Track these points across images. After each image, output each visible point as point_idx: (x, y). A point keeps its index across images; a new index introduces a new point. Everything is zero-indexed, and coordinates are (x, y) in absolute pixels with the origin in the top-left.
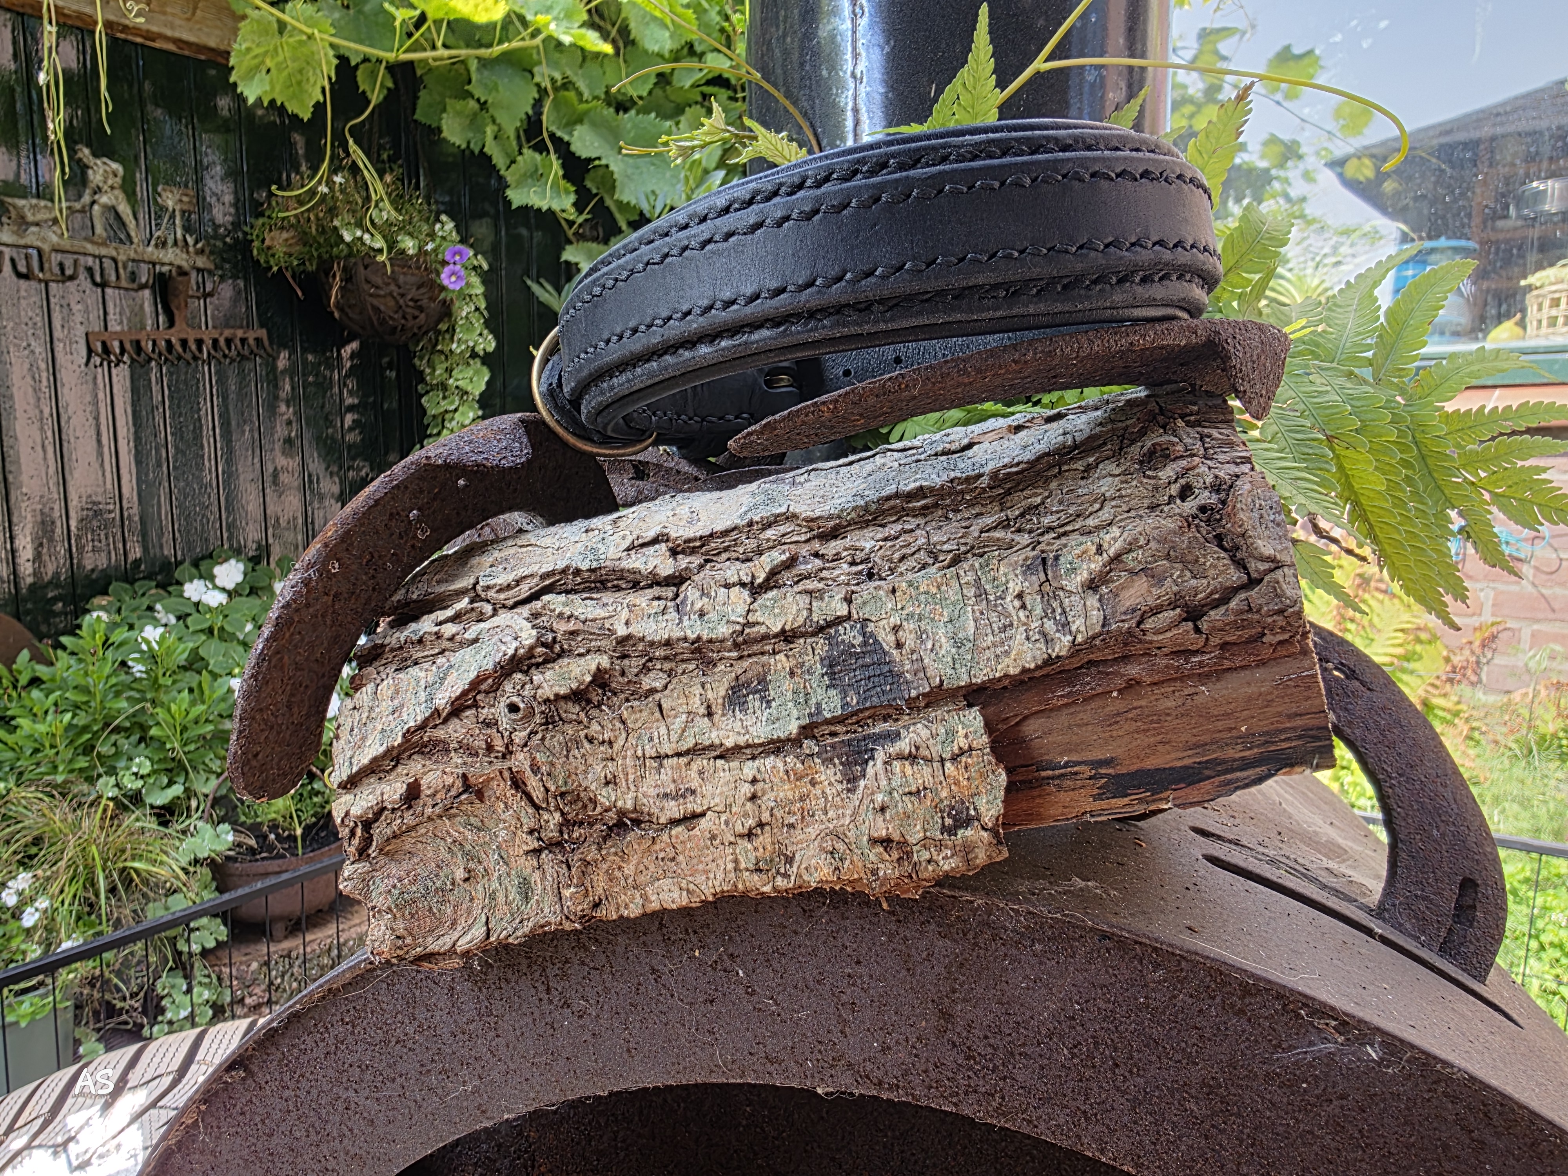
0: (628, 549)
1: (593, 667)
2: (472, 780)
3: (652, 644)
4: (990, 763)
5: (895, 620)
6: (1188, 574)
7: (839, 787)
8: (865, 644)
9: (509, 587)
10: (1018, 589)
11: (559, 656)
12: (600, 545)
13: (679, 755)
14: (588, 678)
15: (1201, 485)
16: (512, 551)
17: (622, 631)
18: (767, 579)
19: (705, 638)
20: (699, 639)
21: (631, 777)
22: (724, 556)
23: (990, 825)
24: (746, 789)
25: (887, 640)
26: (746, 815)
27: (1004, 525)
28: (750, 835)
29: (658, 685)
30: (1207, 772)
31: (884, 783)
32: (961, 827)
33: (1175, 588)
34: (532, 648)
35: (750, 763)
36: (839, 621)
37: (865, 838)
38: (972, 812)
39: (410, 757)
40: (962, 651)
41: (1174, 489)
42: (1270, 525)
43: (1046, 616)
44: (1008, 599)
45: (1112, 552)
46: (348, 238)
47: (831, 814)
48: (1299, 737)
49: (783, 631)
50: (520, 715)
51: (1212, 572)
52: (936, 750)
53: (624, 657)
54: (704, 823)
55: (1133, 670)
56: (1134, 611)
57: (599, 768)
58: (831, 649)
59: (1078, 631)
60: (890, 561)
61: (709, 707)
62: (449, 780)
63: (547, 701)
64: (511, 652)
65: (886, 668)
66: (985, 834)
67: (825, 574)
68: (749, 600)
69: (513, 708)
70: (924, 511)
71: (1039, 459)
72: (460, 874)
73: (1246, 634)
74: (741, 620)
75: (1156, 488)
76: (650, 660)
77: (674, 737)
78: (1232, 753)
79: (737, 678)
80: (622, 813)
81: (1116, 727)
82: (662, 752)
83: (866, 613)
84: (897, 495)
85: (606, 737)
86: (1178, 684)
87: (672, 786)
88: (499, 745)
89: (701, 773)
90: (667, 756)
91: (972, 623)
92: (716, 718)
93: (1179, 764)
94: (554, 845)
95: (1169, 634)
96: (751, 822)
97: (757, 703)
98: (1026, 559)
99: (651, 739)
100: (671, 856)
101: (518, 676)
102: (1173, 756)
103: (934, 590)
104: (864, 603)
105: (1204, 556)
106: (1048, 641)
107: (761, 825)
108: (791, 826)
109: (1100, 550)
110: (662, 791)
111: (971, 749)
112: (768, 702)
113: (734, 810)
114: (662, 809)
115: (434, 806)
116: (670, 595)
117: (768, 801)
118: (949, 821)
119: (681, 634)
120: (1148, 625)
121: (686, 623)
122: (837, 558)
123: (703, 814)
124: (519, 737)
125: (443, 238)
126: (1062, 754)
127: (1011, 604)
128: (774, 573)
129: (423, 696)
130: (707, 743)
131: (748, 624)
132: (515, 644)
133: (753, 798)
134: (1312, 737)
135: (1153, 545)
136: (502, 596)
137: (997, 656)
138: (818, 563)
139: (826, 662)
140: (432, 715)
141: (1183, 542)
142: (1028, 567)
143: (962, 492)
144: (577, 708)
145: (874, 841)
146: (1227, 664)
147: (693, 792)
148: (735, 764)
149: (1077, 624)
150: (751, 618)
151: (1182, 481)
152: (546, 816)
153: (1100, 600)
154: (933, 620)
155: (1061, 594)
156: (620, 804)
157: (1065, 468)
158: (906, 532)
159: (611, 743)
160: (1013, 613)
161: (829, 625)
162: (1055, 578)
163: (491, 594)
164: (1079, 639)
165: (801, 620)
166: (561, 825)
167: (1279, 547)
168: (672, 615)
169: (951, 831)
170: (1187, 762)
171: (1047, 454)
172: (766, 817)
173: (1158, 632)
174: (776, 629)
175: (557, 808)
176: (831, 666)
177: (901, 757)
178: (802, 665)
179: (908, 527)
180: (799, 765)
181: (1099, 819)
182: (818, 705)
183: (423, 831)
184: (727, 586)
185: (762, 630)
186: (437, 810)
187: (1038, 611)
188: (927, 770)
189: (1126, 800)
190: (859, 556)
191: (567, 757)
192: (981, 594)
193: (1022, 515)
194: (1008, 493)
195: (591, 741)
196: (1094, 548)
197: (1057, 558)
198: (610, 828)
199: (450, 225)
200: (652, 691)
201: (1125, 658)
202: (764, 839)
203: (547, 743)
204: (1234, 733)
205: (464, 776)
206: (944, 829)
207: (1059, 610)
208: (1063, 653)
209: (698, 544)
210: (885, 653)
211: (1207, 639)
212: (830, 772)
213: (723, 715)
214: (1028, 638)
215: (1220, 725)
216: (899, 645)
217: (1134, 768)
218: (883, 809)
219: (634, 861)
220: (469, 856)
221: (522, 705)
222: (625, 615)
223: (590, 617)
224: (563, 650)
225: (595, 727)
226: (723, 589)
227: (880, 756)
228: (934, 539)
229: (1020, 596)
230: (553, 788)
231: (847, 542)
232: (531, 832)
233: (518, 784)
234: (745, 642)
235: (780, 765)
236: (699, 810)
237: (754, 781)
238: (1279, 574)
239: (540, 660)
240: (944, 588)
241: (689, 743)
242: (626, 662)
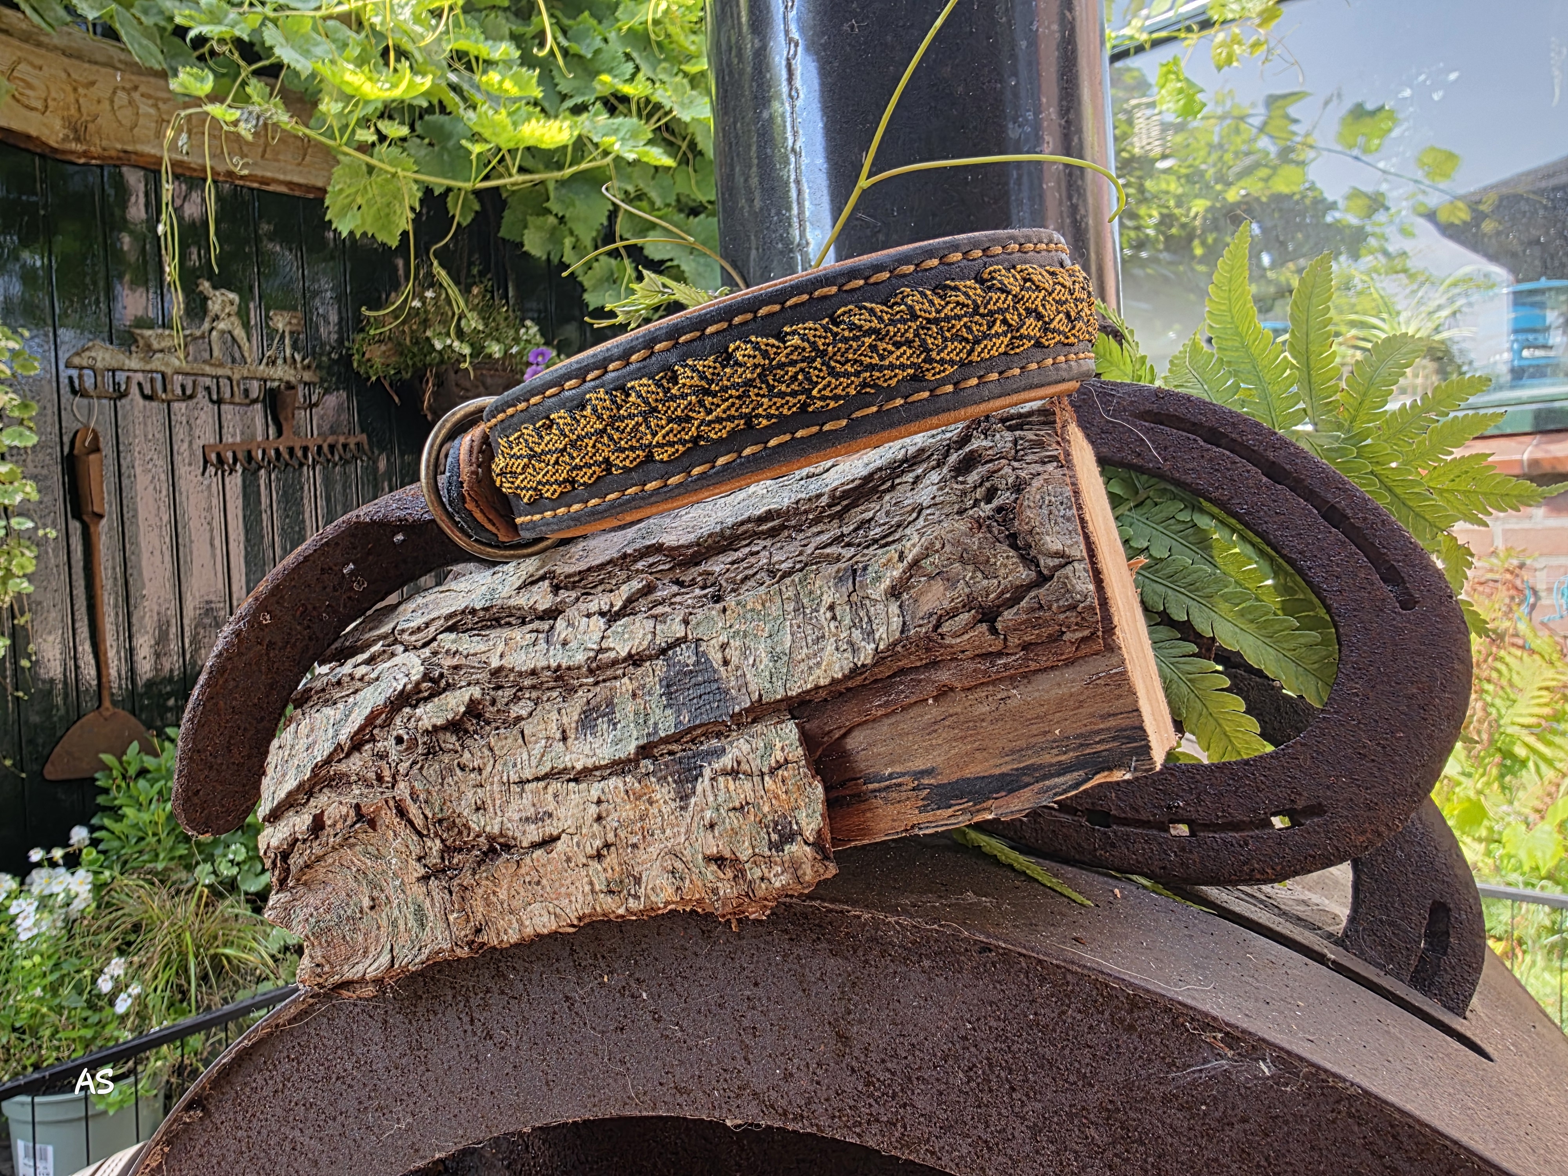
0: (520, 588)
1: (467, 698)
2: (364, 810)
3: (520, 674)
4: (806, 776)
5: (723, 639)
6: (979, 575)
7: (673, 805)
8: (698, 662)
9: (419, 629)
10: (830, 600)
11: (444, 690)
12: (498, 587)
13: (537, 779)
14: (462, 709)
15: (1004, 486)
16: (433, 597)
17: (495, 663)
18: (624, 607)
19: (564, 665)
20: (559, 667)
21: (498, 802)
22: (600, 588)
23: (811, 839)
24: (593, 810)
25: (716, 657)
26: (594, 836)
27: (837, 540)
28: (599, 856)
29: (524, 713)
30: (1026, 779)
31: (711, 799)
32: (787, 842)
33: (967, 590)
34: (418, 684)
35: (596, 785)
36: (678, 642)
37: (700, 856)
38: (795, 827)
39: (321, 790)
40: (778, 665)
41: (979, 493)
42: (1060, 520)
43: (855, 625)
44: (822, 610)
45: (910, 558)
46: (438, 346)
47: (668, 831)
48: (1114, 739)
49: (630, 656)
50: (404, 746)
51: (1002, 572)
52: (756, 764)
53: (498, 687)
54: (560, 846)
55: (944, 676)
56: (931, 615)
57: (470, 795)
58: (668, 671)
59: (881, 639)
60: (734, 582)
61: (564, 731)
62: (344, 810)
63: (427, 732)
64: (400, 688)
65: (715, 686)
66: (807, 849)
67: (678, 599)
68: (603, 628)
69: (399, 740)
70: (773, 533)
71: (871, 475)
72: (366, 903)
73: (1045, 632)
74: (595, 647)
75: (964, 493)
76: (520, 689)
77: (534, 763)
78: (1048, 758)
79: (588, 702)
80: (491, 838)
81: (935, 735)
82: (524, 777)
83: (699, 633)
84: (749, 520)
85: (476, 764)
86: (991, 688)
87: (532, 810)
88: (387, 774)
89: (556, 796)
90: (528, 781)
91: (789, 637)
92: (570, 741)
93: (997, 771)
94: (437, 872)
95: (966, 637)
96: (598, 843)
97: (605, 726)
98: (838, 572)
99: (515, 765)
100: (536, 879)
101: (407, 710)
102: (992, 762)
103: (760, 607)
104: (698, 624)
105: (995, 556)
106: (855, 650)
107: (607, 846)
108: (635, 846)
109: (901, 557)
110: (524, 815)
111: (787, 761)
112: (615, 724)
113: (584, 831)
114: (524, 832)
115: (335, 835)
116: (547, 627)
117: (611, 822)
118: (775, 837)
119: (544, 663)
120: (945, 629)
121: (551, 653)
122: (692, 583)
123: (558, 838)
124: (404, 767)
125: (528, 341)
126: (886, 766)
127: (824, 615)
128: (630, 601)
129: (331, 732)
130: (561, 767)
131: (601, 650)
132: (406, 680)
133: (599, 818)
134: (1128, 737)
135: (948, 548)
136: (413, 638)
137: (810, 668)
138: (675, 588)
139: (664, 683)
140: (335, 750)
141: (974, 543)
142: (840, 579)
143: (806, 512)
144: (454, 738)
145: (708, 859)
146: (1033, 666)
147: (550, 815)
148: (583, 786)
149: (881, 632)
150: (604, 645)
151: (988, 485)
152: (429, 843)
153: (900, 607)
154: (756, 636)
155: (867, 602)
156: (488, 829)
157: (897, 481)
158: (752, 554)
159: (480, 770)
160: (825, 624)
161: (671, 646)
162: (861, 587)
163: (404, 637)
164: (881, 647)
165: (645, 643)
166: (442, 852)
167: (1069, 542)
168: (542, 645)
169: (778, 846)
170: (1005, 769)
171: (880, 469)
172: (611, 837)
173: (956, 635)
174: (624, 654)
175: (436, 834)
176: (668, 686)
177: (725, 773)
178: (644, 686)
179: (755, 549)
180: (636, 785)
181: (927, 832)
182: (656, 724)
183: (330, 861)
184: (589, 616)
185: (612, 655)
186: (338, 839)
187: (847, 621)
188: (748, 785)
189: (950, 811)
190: (710, 579)
191: (442, 784)
192: (799, 609)
193: (856, 530)
194: (847, 509)
195: (463, 769)
196: (897, 556)
197: (865, 569)
198: (484, 853)
199: (534, 329)
200: (519, 719)
201: (934, 664)
202: (611, 859)
203: (424, 772)
204: (1049, 737)
205: (358, 807)
206: (771, 845)
207: (866, 619)
208: (868, 661)
209: (577, 578)
210: (715, 671)
211: (1005, 639)
212: (665, 790)
213: (576, 739)
214: (837, 649)
215: (1034, 729)
216: (726, 663)
217: (954, 778)
218: (712, 826)
219: (505, 884)
220: (373, 885)
221: (406, 737)
222: (501, 647)
223: (472, 651)
224: (448, 684)
225: (467, 755)
226: (585, 619)
227: (707, 772)
228: (775, 559)
229: (831, 608)
230: (430, 816)
231: (702, 568)
232: (419, 859)
233: (402, 813)
234: (599, 668)
235: (621, 785)
236: (555, 833)
237: (599, 802)
238: (1069, 569)
239: (426, 694)
240: (768, 604)
241: (546, 768)
242: (500, 693)
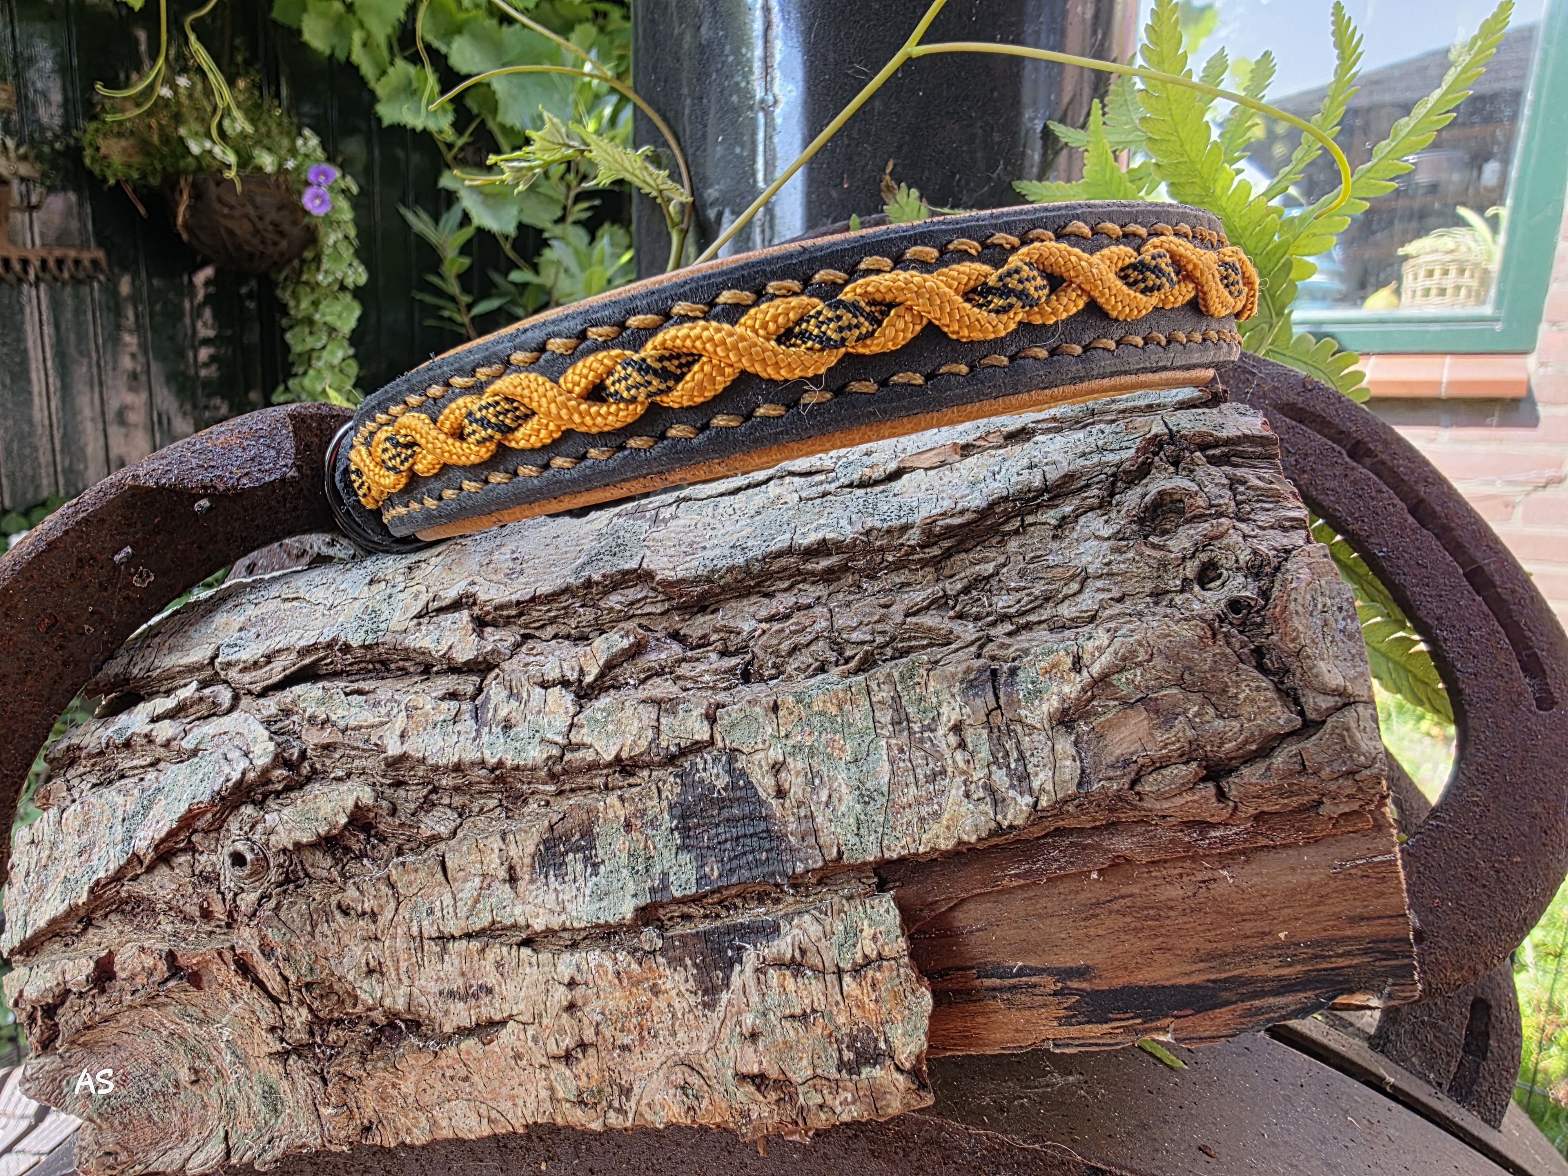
0: (419, 616)
1: (350, 804)
2: (182, 961)
3: (436, 768)
4: (908, 979)
5: (775, 754)
6: (1211, 711)
7: (692, 1000)
8: (732, 786)
9: (256, 665)
10: (955, 717)
11: (308, 780)
12: (384, 607)
13: (469, 936)
14: (343, 820)
15: (1231, 563)
16: (272, 606)
17: (394, 749)
18: (601, 675)
19: (509, 763)
20: (500, 764)
21: (403, 965)
22: (550, 631)
23: (908, 1066)
24: (561, 995)
25: (764, 784)
26: (562, 1031)
27: (940, 603)
28: (568, 1057)
29: (443, 830)
30: (1225, 996)
31: (755, 998)
32: (867, 1062)
33: (1190, 733)
34: (266, 771)
35: (566, 956)
36: (697, 747)
37: (730, 1072)
38: (882, 1045)
39: (106, 916)
40: (870, 808)
41: (1191, 569)
42: (1339, 636)
43: (996, 762)
44: (941, 731)
45: (1096, 669)
47: (681, 1036)
48: (1364, 952)
49: (618, 759)
50: (247, 870)
51: (1246, 711)
52: (830, 956)
53: (398, 784)
54: (506, 1036)
55: (1123, 844)
56: (1127, 763)
57: (358, 951)
58: (684, 792)
59: (1042, 790)
60: (776, 653)
61: (511, 868)
62: (149, 962)
63: (285, 850)
64: (236, 776)
65: (763, 826)
66: (901, 1078)
67: (684, 669)
68: (572, 710)
69: (238, 859)
70: (829, 576)
71: (991, 506)
72: (185, 1075)
73: (1295, 802)
74: (559, 739)
75: (1163, 565)
76: (435, 790)
77: (463, 911)
78: (1264, 969)
79: (551, 827)
80: (392, 1016)
81: (1094, 921)
82: (446, 931)
83: (735, 740)
84: (790, 551)
85: (367, 907)
86: (1188, 866)
87: (460, 982)
88: (219, 910)
89: (499, 965)
90: (453, 937)
91: (887, 766)
92: (522, 885)
93: (1185, 981)
94: (302, 1051)
95: (1179, 801)
96: (568, 1041)
97: (579, 867)
98: (968, 671)
99: (431, 912)
100: (463, 1072)
101: (248, 810)
102: (1177, 969)
103: (834, 711)
104: (733, 725)
105: (1237, 685)
106: (997, 800)
107: (583, 1046)
108: (625, 1048)
109: (1077, 664)
110: (446, 987)
111: (880, 957)
112: (595, 865)
113: (545, 1021)
114: (446, 1013)
115: (133, 993)
116: (470, 689)
117: (591, 1013)
118: (848, 1055)
119: (475, 756)
120: (1148, 786)
121: (485, 738)
122: (704, 642)
123: (503, 1023)
124: (247, 900)
125: (307, 155)
126: (1015, 957)
127: (943, 738)
128: (610, 666)
129: (119, 832)
130: (508, 922)
131: (570, 747)
132: (244, 764)
133: (571, 1007)
134: (1385, 952)
135: (1158, 662)
136: (247, 678)
137: (922, 819)
138: (676, 649)
139: (677, 811)
140: (129, 862)
141: (1205, 660)
142: (971, 685)
143: (882, 550)
144: (329, 862)
145: (742, 1078)
146: (1262, 842)
147: (490, 991)
148: (545, 957)
149: (1041, 778)
150: (575, 738)
151: (1204, 557)
152: (289, 1012)
153: (1076, 744)
154: (830, 756)
155: (1019, 728)
156: (387, 1002)
157: (1029, 519)
158: (800, 608)
159: (374, 916)
160: (947, 753)
161: (684, 752)
162: (1010, 704)
163: (233, 674)
164: (1044, 802)
165: (643, 744)
166: (310, 1024)
167: (1352, 673)
168: (468, 724)
169: (853, 1068)
170: (1198, 979)
171: (1005, 499)
172: (589, 1035)
173: (1161, 796)
174: (608, 756)
175: (302, 1002)
176: (683, 817)
177: (779, 964)
178: (643, 813)
179: (804, 601)
180: (635, 966)
181: (1067, 1051)
182: (665, 875)
183: (126, 1021)
184: (545, 685)
185: (590, 756)
186: (139, 999)
187: (984, 754)
188: (816, 987)
189: (1105, 1028)
190: (735, 642)
191: (312, 934)
192: (901, 721)
193: (966, 590)
194: (948, 554)
195: (345, 913)
196: (1069, 661)
197: (1013, 672)
198: (381, 1031)
199: (314, 141)
200: (436, 839)
201: (1112, 827)
202: (589, 1063)
203: (282, 915)
204: (1269, 941)
205: (171, 957)
206: (841, 1065)
207: (1015, 755)
208: (1019, 822)
209: (513, 612)
210: (761, 803)
211: (1236, 808)
212: (680, 976)
213: (532, 881)
214: (967, 795)
215: (1248, 927)
216: (781, 793)
217: (1119, 983)
218: (754, 1036)
219: (412, 1078)
220: (194, 1052)
221: (249, 857)
222: (400, 722)
223: (353, 723)
224: (314, 771)
225: (352, 892)
226: (538, 689)
227: (750, 957)
228: (839, 623)
229: (957, 728)
230: (293, 978)
231: (719, 619)
232: (272, 1029)
233: (244, 968)
234: (565, 772)
235: (609, 964)
236: (497, 1018)
237: (572, 984)
238: (1349, 716)
239: (279, 787)
240: (847, 707)
241: (484, 921)
242: (401, 793)
